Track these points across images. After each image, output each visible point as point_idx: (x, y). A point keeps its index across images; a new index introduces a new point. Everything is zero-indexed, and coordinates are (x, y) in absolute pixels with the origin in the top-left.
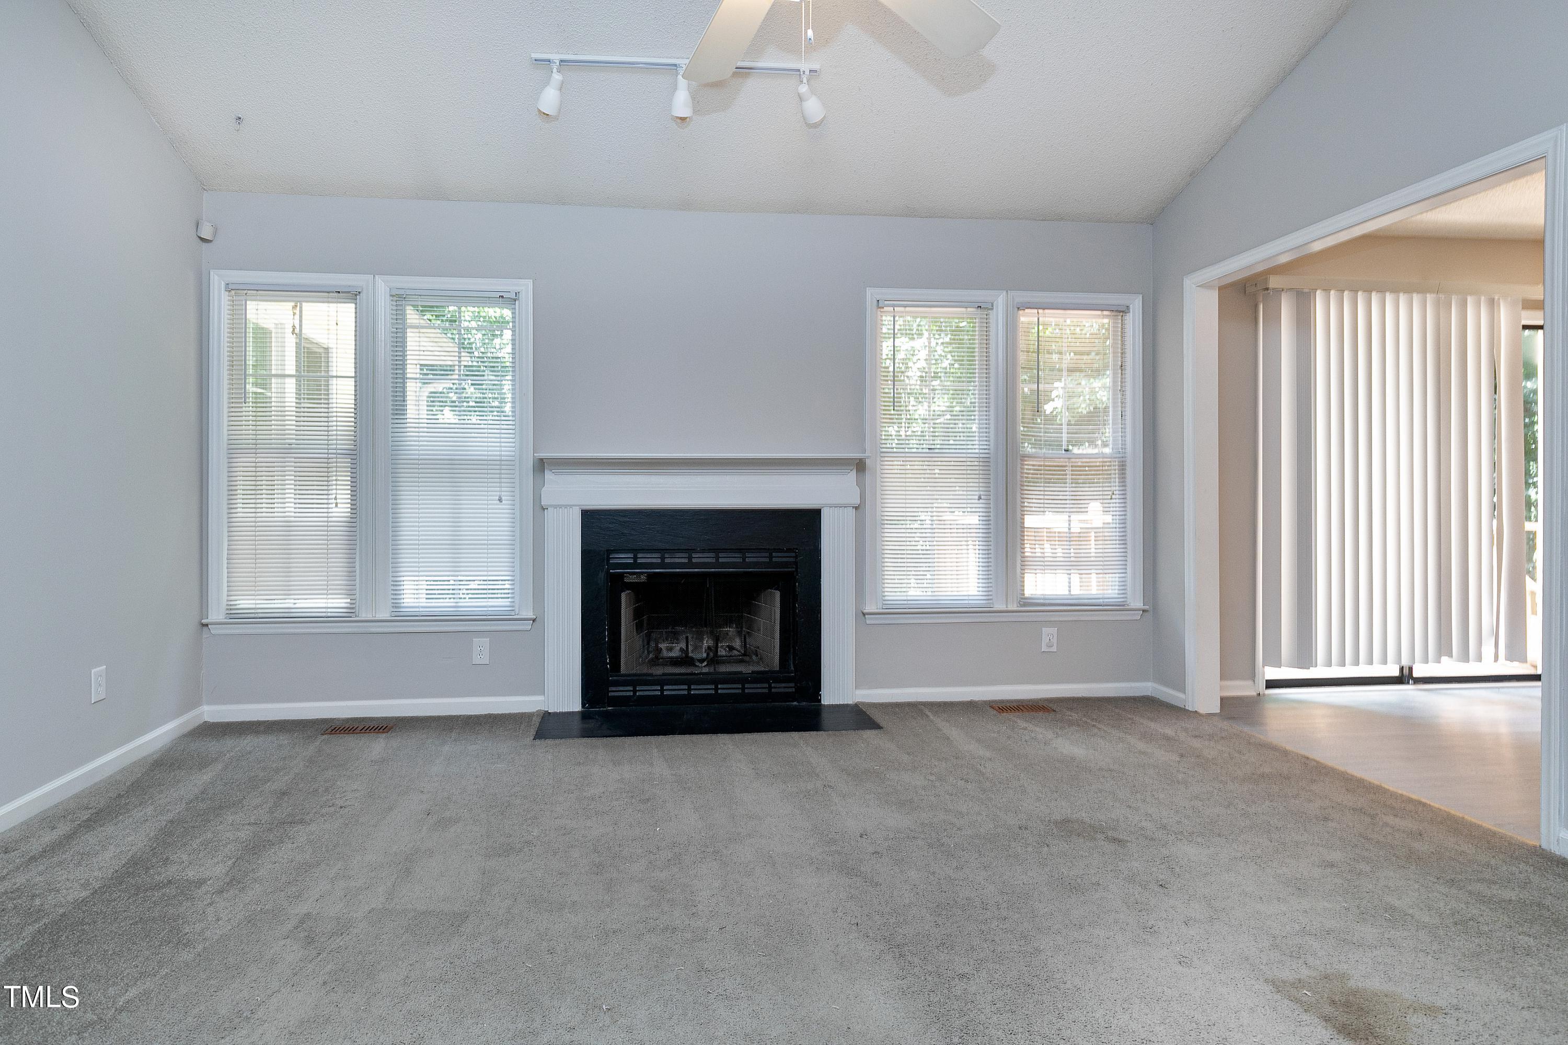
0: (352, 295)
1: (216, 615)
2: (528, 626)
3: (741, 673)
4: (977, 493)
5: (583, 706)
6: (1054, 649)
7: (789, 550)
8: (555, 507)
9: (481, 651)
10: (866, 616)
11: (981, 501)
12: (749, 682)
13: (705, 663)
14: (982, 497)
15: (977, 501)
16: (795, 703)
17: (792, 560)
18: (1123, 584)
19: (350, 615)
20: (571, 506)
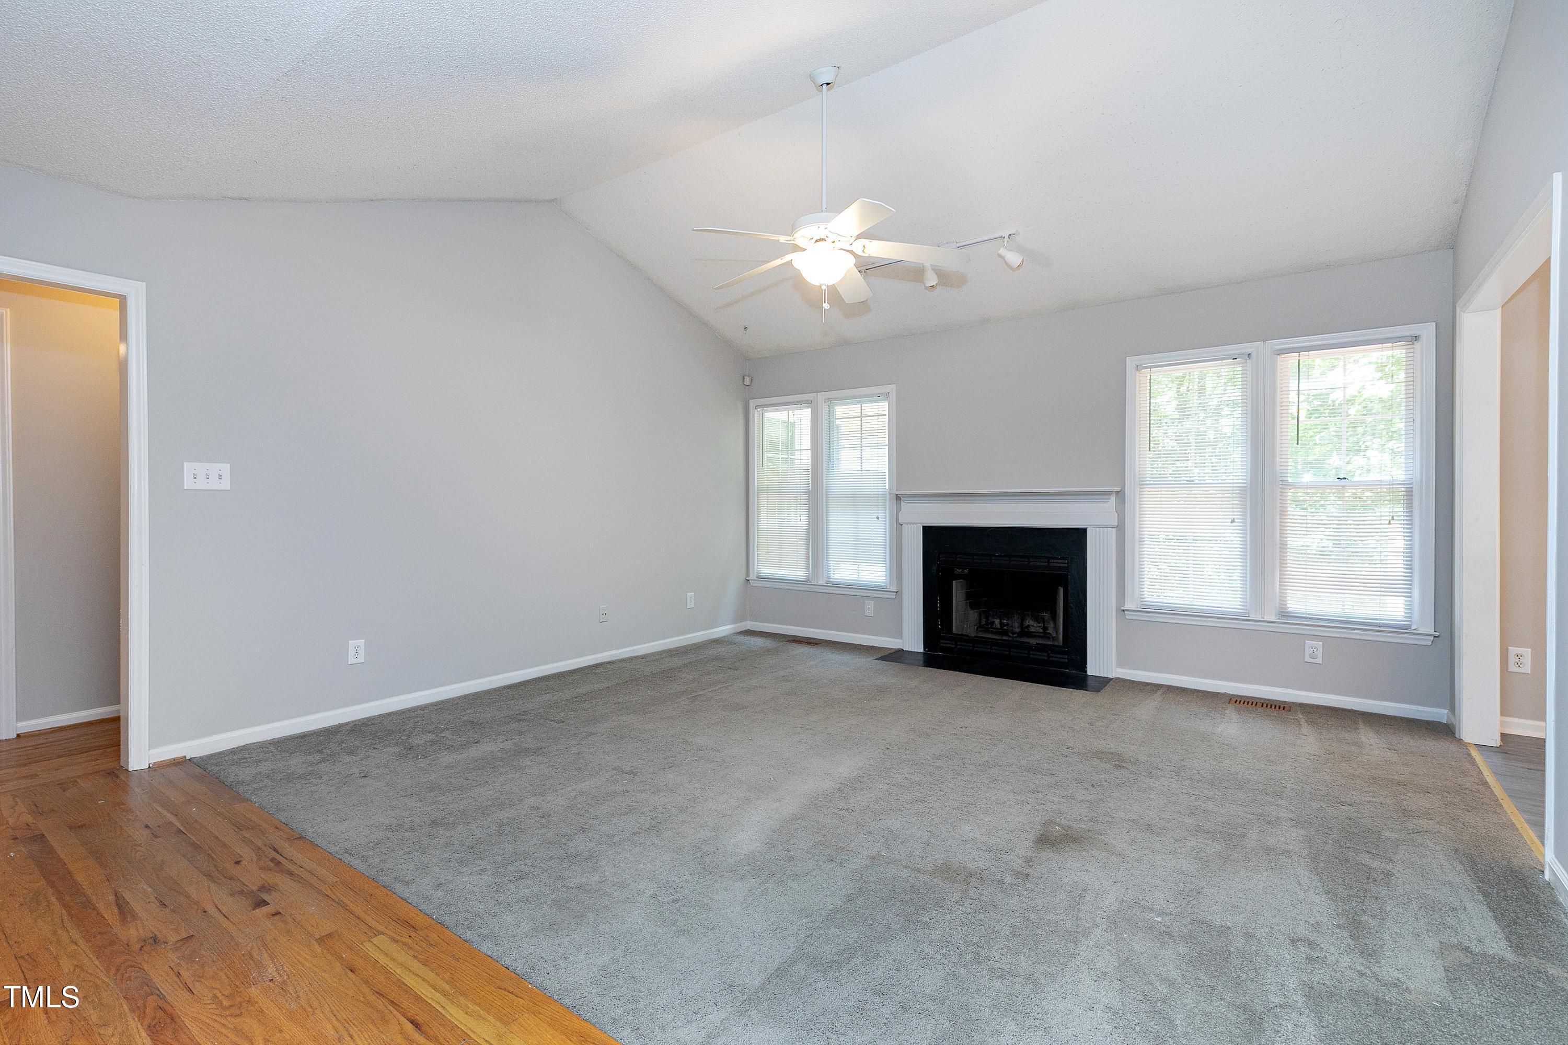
0: (809, 403)
1: (752, 576)
2: (893, 596)
3: (1029, 643)
4: (1231, 517)
5: (924, 649)
6: (1319, 660)
7: (1062, 558)
8: (907, 523)
9: (870, 608)
10: (1126, 612)
11: (1234, 524)
12: (1033, 650)
13: (1016, 635)
14: (1236, 520)
15: (1230, 524)
16: (1067, 670)
17: (1066, 565)
18: (1409, 608)
19: (806, 582)
20: (916, 523)
